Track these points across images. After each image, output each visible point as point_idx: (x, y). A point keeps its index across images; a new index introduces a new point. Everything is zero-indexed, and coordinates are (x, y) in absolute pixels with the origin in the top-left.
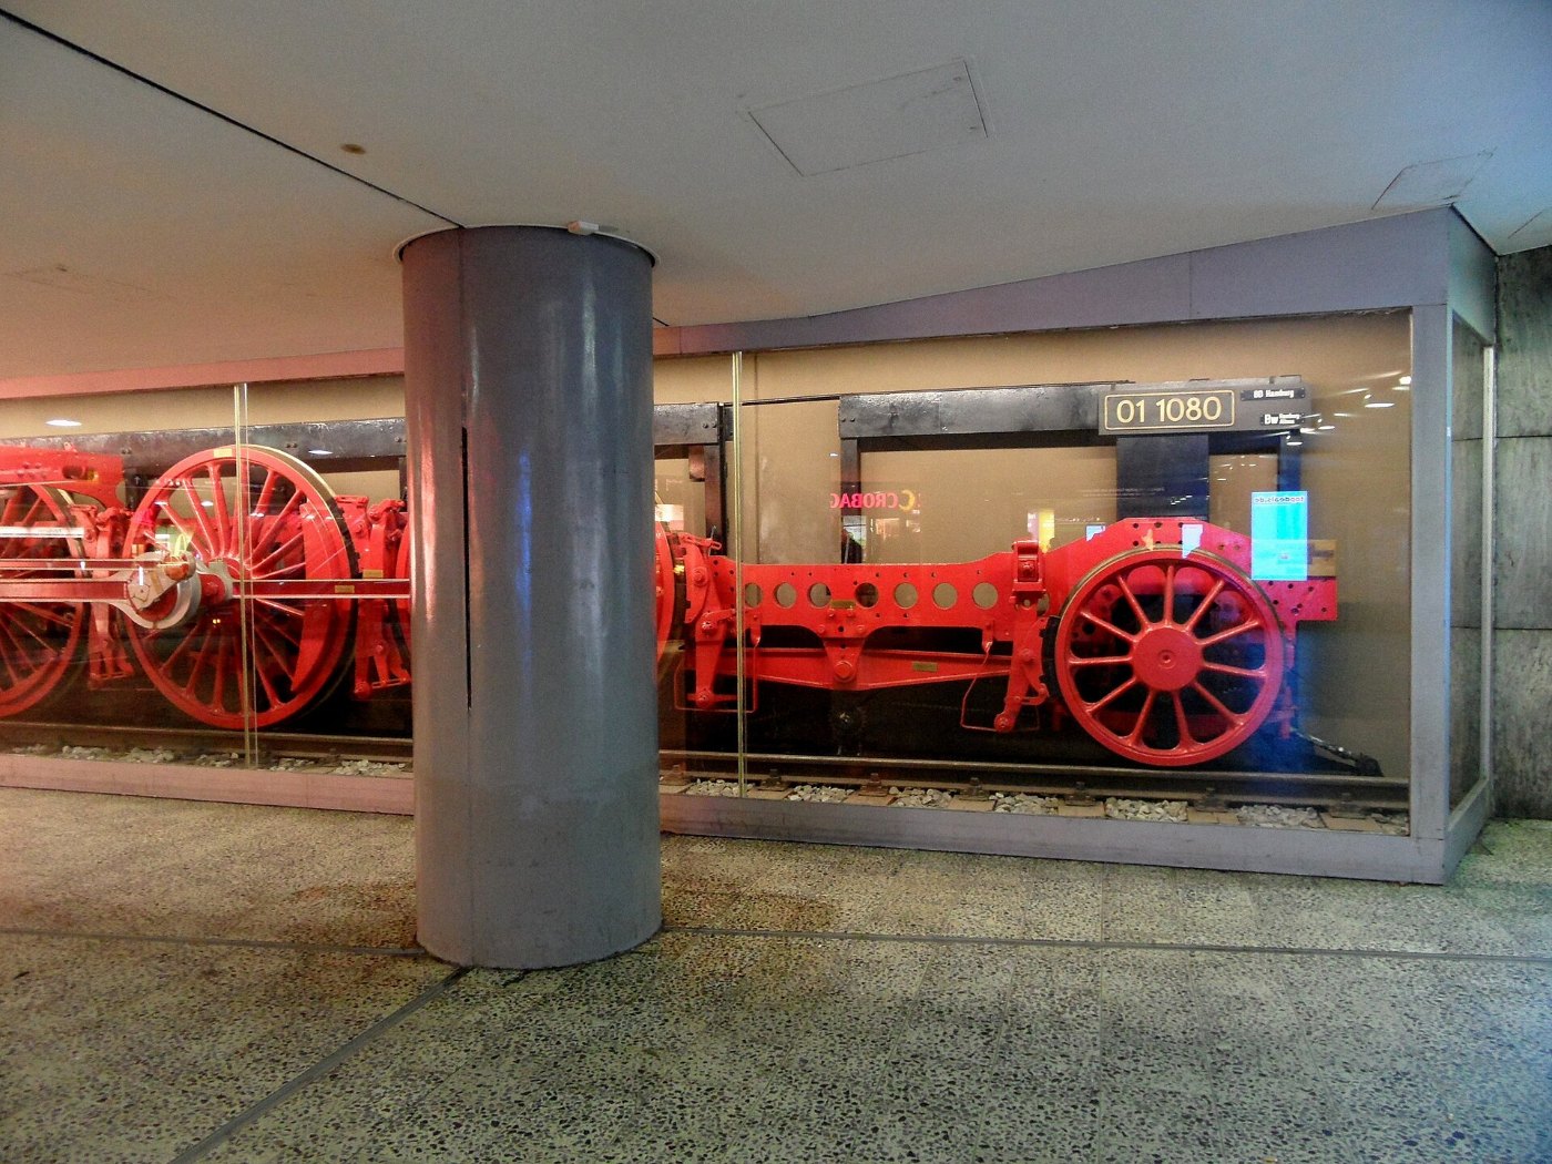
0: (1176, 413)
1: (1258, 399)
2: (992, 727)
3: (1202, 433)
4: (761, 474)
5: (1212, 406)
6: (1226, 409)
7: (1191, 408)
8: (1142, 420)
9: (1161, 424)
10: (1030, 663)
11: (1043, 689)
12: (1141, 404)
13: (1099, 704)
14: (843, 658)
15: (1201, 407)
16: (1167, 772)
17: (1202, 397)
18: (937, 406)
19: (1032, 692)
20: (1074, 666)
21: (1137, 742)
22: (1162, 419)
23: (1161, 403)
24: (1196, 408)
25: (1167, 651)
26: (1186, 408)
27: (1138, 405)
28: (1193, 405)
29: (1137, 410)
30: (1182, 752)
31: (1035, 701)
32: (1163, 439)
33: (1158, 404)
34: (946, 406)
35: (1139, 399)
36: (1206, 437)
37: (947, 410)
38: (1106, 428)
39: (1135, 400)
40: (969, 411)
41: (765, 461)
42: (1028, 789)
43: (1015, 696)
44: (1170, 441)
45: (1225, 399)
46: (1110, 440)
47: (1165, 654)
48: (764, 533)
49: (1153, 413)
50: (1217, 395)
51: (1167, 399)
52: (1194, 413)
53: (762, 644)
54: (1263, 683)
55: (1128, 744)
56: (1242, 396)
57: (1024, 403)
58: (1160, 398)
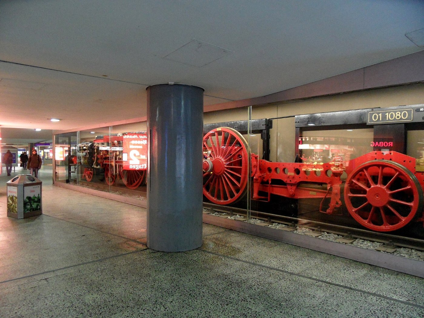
0: (392, 117)
1: (422, 111)
2: (326, 212)
3: (403, 123)
4: (278, 138)
5: (405, 114)
6: (409, 115)
7: (397, 115)
8: (381, 120)
9: (387, 121)
10: (336, 194)
11: (340, 202)
12: (380, 115)
13: (357, 209)
14: (291, 189)
15: (401, 115)
16: (378, 233)
17: (401, 112)
18: (320, 117)
19: (337, 203)
20: (350, 196)
21: (369, 222)
22: (387, 119)
23: (387, 114)
24: (399, 115)
25: (378, 194)
26: (396, 115)
27: (379, 115)
28: (398, 114)
29: (379, 117)
30: (384, 227)
31: (338, 206)
32: (389, 126)
33: (386, 114)
34: (323, 117)
35: (379, 113)
36: (404, 125)
37: (323, 118)
38: (369, 123)
39: (378, 114)
40: (329, 119)
41: (279, 134)
42: (334, 232)
43: (332, 204)
44: (391, 126)
45: (409, 112)
46: (371, 126)
47: (378, 195)
48: (278, 154)
49: (384, 117)
50: (406, 111)
51: (389, 113)
52: (398, 117)
53: (271, 184)
54: (412, 207)
55: (365, 222)
56: (416, 110)
57: (345, 116)
58: (387, 112)
